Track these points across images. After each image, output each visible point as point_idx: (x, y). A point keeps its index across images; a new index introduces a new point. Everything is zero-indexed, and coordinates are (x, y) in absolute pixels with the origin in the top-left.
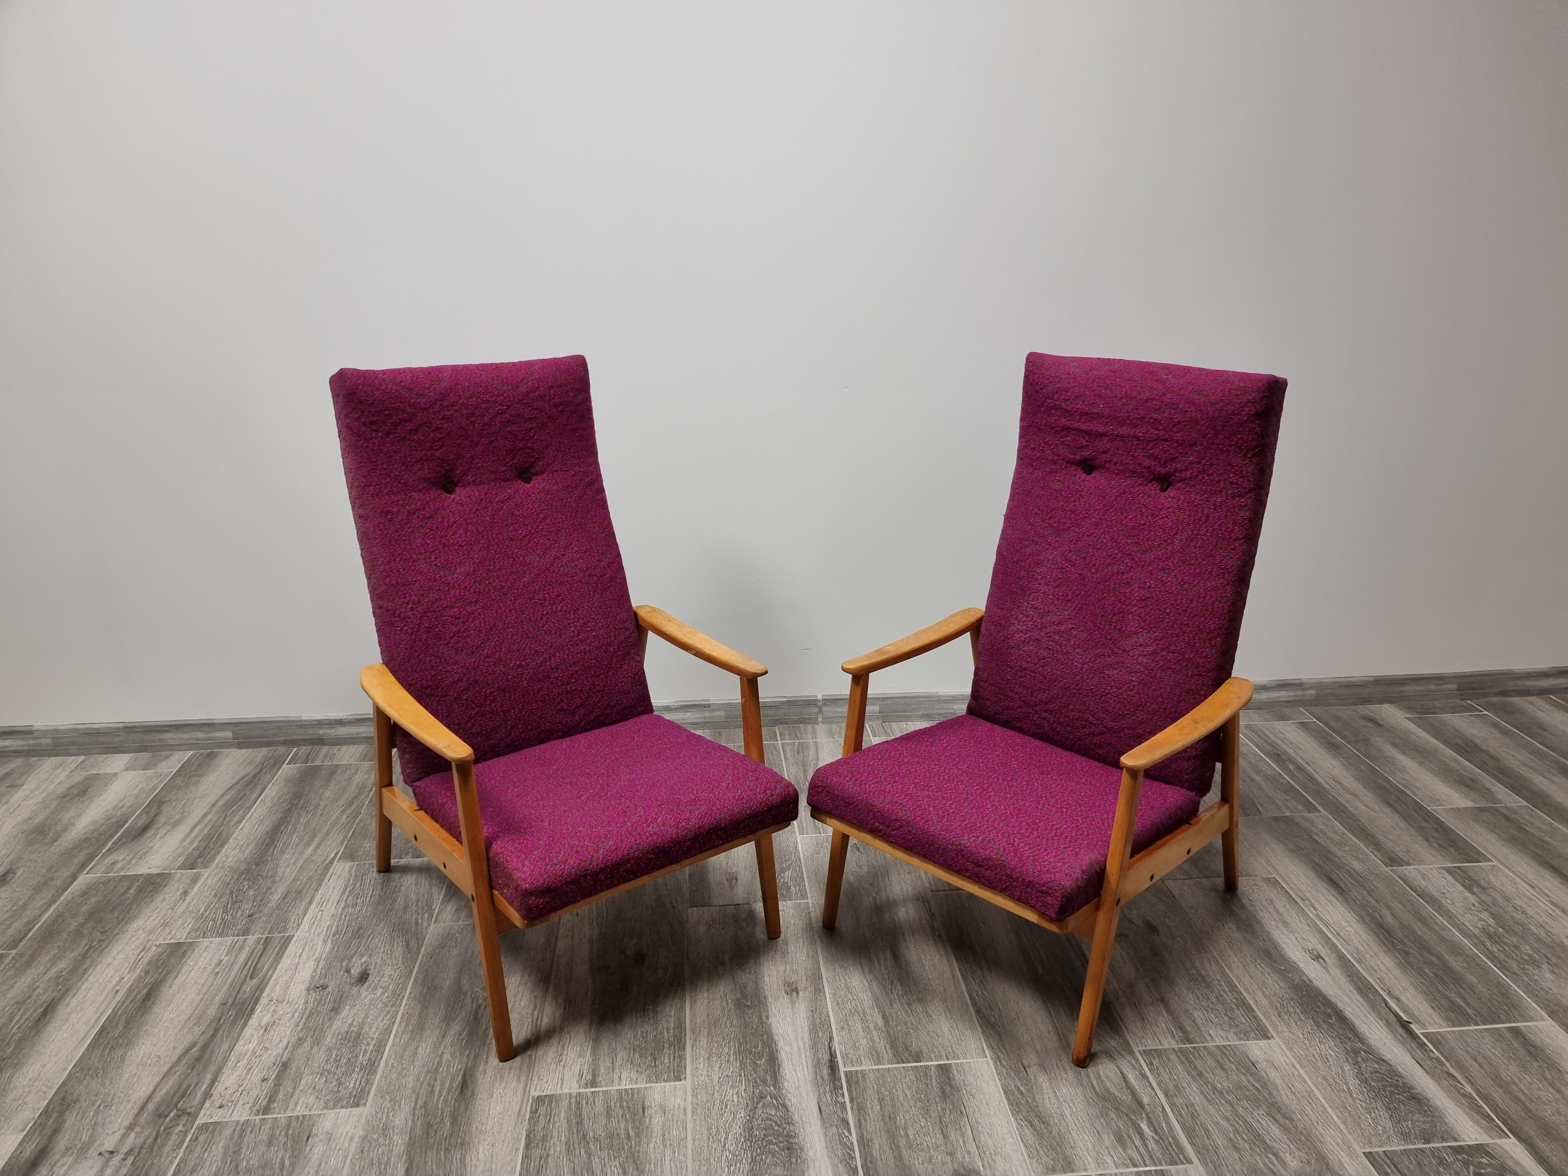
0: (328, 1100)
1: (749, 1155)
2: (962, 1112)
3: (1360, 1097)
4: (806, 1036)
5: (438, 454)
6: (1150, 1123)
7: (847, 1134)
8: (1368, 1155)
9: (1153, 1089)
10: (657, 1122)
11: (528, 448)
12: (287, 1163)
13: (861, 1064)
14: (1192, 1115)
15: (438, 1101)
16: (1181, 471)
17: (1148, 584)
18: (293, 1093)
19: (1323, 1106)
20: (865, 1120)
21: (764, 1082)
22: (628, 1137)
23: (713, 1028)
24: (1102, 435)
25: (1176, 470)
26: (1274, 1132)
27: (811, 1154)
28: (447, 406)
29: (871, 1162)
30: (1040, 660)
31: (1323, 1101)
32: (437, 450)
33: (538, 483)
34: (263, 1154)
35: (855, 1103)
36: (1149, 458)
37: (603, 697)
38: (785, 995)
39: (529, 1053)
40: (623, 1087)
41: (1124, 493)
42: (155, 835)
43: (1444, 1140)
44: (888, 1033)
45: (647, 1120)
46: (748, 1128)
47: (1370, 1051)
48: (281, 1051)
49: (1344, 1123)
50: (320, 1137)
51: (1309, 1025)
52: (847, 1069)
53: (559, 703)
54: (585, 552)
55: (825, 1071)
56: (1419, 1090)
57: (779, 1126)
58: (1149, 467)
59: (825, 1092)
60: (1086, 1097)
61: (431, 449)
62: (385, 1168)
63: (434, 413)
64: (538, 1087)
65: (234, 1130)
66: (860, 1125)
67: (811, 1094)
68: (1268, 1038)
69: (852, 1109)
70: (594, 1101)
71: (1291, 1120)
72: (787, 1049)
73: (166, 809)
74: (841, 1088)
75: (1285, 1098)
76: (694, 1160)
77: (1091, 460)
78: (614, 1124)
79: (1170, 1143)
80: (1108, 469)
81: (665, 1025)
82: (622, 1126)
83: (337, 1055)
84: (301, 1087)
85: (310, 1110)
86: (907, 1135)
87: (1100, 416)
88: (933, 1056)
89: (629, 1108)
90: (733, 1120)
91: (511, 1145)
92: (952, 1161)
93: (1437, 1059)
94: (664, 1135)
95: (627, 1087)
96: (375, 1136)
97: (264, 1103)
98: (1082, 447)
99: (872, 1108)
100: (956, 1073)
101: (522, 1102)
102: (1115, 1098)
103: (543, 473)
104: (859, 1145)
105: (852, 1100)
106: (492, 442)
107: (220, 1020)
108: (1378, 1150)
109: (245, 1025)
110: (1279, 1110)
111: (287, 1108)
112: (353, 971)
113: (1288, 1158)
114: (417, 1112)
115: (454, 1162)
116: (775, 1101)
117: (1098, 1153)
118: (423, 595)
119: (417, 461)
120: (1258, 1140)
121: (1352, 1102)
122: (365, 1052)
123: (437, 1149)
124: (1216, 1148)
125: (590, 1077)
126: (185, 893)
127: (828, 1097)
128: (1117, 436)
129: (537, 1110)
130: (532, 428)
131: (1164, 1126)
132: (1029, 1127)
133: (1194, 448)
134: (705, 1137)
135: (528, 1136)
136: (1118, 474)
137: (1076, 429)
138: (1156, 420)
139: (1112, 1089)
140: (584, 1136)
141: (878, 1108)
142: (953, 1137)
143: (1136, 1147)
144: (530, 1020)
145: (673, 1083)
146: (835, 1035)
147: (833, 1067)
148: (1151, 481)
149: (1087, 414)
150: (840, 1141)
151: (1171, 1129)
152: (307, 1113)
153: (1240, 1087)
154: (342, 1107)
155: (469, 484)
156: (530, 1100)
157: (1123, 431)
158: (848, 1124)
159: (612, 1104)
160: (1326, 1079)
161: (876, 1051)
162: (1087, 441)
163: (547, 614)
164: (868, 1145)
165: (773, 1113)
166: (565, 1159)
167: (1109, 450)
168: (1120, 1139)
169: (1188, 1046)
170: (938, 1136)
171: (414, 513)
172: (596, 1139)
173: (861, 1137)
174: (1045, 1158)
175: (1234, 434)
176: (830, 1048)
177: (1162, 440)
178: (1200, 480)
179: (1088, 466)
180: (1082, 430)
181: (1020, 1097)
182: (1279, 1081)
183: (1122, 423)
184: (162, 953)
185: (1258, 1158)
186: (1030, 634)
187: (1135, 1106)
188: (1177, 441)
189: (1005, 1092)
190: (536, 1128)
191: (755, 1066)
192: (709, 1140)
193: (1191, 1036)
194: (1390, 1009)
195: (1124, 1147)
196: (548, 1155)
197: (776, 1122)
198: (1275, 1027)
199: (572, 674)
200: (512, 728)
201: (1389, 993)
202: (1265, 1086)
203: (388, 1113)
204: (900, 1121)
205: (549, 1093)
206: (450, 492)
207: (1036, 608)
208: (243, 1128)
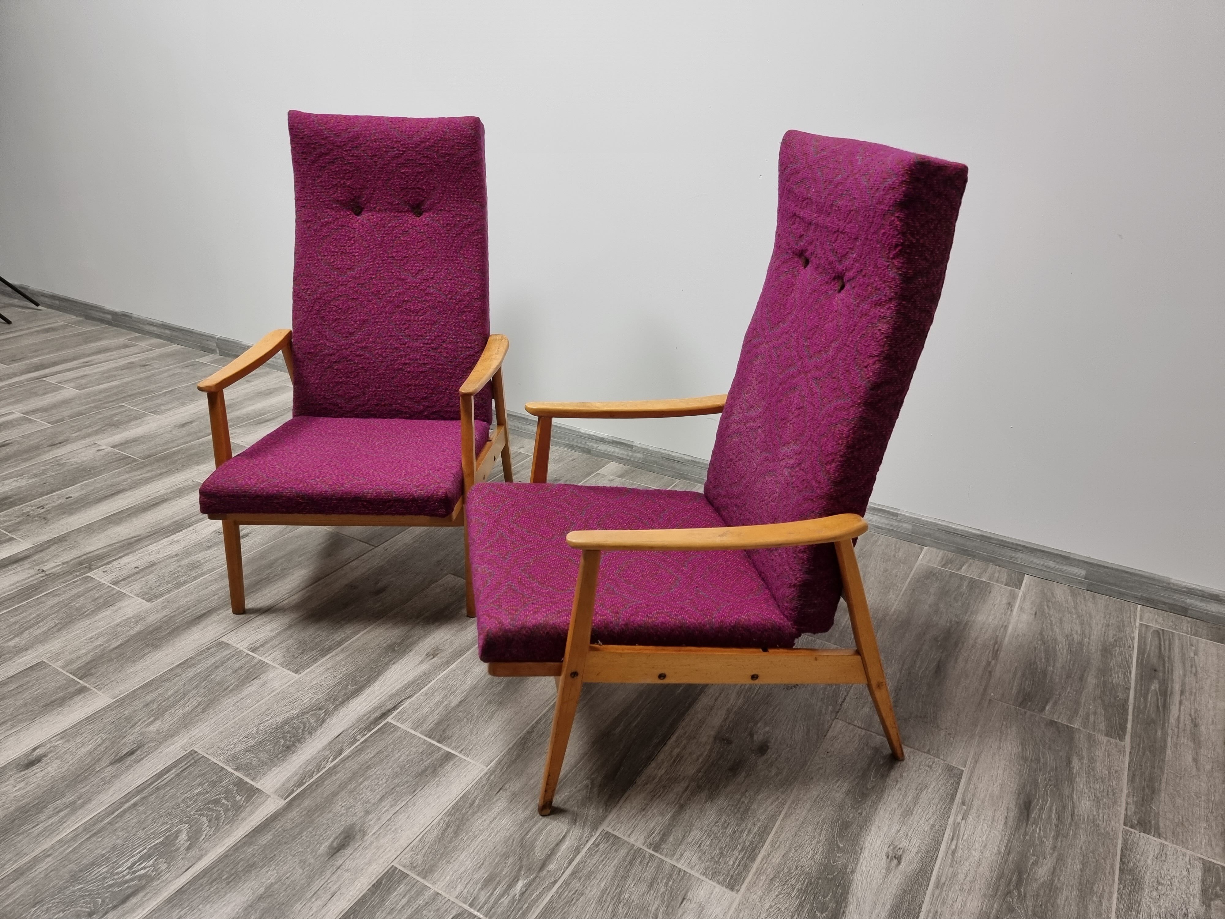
0: (143, 592)
2: (415, 791)
4: (399, 686)
5: (348, 183)
6: (530, 884)
7: (331, 759)
9: (570, 863)
11: (418, 188)
12: (88, 612)
13: (404, 722)
14: (569, 902)
15: (180, 618)
16: (849, 270)
18: (137, 580)
20: (353, 759)
21: (335, 700)
22: (226, 689)
23: (356, 653)
25: (846, 269)
28: (356, 147)
29: (318, 785)
30: (739, 453)
32: (347, 179)
33: (426, 218)
34: (86, 603)
35: (363, 745)
36: (832, 252)
37: (444, 397)
38: (424, 655)
39: (252, 615)
44: (449, 713)
45: (248, 685)
46: (287, 722)
48: (162, 556)
50: (116, 607)
51: (789, 905)
52: (391, 721)
53: (408, 392)
54: (451, 279)
55: (376, 715)
57: (303, 731)
58: (832, 263)
59: (357, 727)
60: (511, 836)
61: (344, 178)
62: (114, 639)
63: (346, 151)
64: (228, 637)
65: (93, 585)
66: (346, 759)
67: (348, 724)
68: (732, 890)
69: (356, 747)
70: (241, 659)
72: (377, 688)
74: (370, 730)
76: (234, 722)
78: (230, 678)
80: (813, 264)
81: (335, 637)
82: (232, 681)
83: (178, 571)
84: (143, 579)
85: (131, 593)
86: (361, 783)
88: (454, 744)
89: (250, 673)
90: (287, 712)
91: (174, 659)
92: (361, 818)
95: (266, 661)
96: (133, 620)
97: (121, 579)
98: (801, 237)
99: (367, 754)
100: (452, 763)
101: (210, 640)
102: (531, 851)
103: (430, 210)
104: (327, 771)
105: (364, 742)
106: (389, 179)
111: (124, 586)
114: (165, 618)
115: (143, 652)
116: (323, 715)
117: (459, 878)
118: (319, 286)
119: (333, 187)
122: (187, 577)
125: (258, 645)
127: (354, 731)
129: (210, 649)
130: (422, 172)
131: (537, 894)
132: (443, 829)
134: (259, 713)
135: (188, 659)
137: (799, 216)
139: (539, 843)
140: (209, 676)
141: (371, 756)
142: (385, 803)
143: (492, 893)
144: (277, 598)
145: (290, 673)
146: (417, 695)
147: (385, 715)
148: (833, 280)
150: (320, 762)
152: (128, 593)
153: (643, 908)
154: (143, 598)
155: (371, 210)
156: (216, 641)
158: (341, 754)
159: (247, 666)
161: (424, 720)
162: (803, 230)
163: (410, 321)
164: (332, 774)
165: (312, 721)
166: (184, 682)
167: (814, 240)
168: (489, 880)
169: (650, 850)
170: (378, 796)
171: (326, 225)
172: (211, 680)
173: (334, 768)
174: (419, 856)
176: (400, 703)
179: (804, 259)
180: (802, 218)
181: (467, 806)
187: (537, 865)
190: (197, 658)
191: (344, 688)
192: (258, 716)
193: (663, 846)
195: (484, 888)
196: (180, 676)
197: (305, 728)
198: (751, 886)
199: (421, 372)
200: (369, 400)
203: (154, 612)
204: (372, 771)
205: (229, 643)
206: (358, 215)
208: (98, 586)
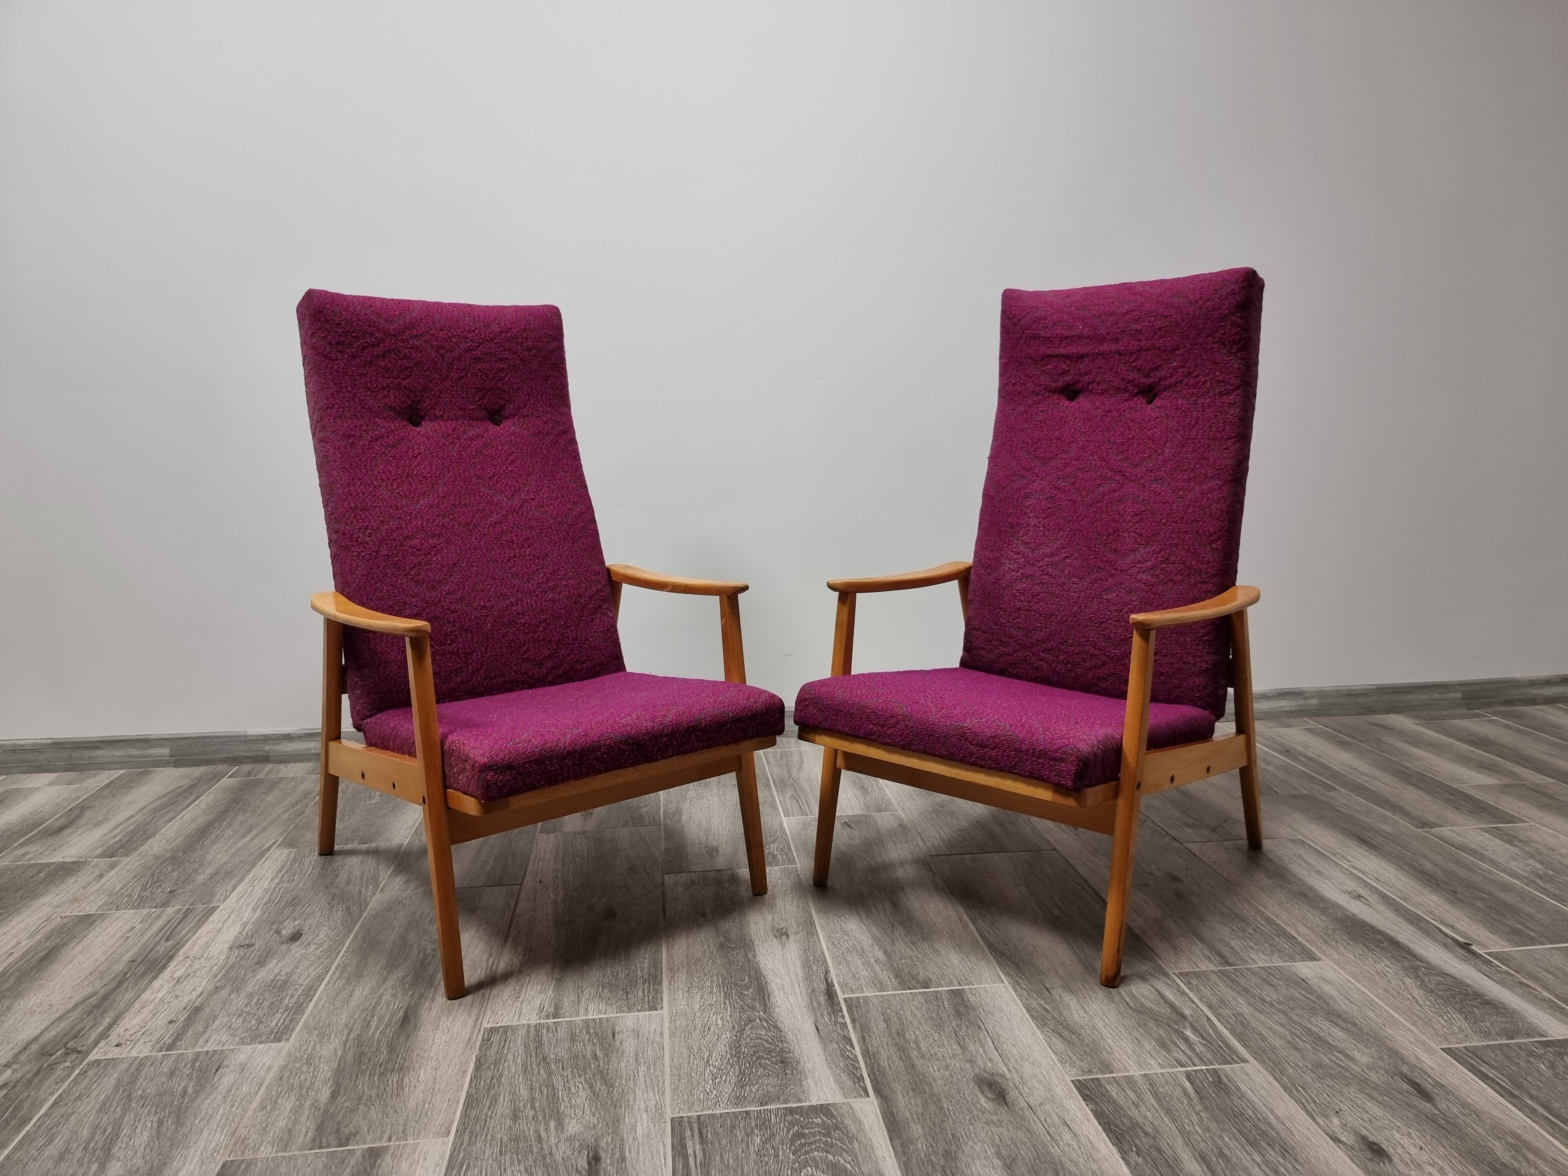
0: (245, 1037)
1: (737, 1068)
2: (980, 1027)
3: (1428, 1003)
4: (799, 970)
5: (405, 383)
6: (1195, 1030)
7: (849, 1048)
8: (1448, 1051)
9: (1194, 1002)
10: (629, 1045)
11: (499, 389)
12: (190, 1090)
13: (862, 991)
14: (1242, 1023)
15: (374, 1034)
16: (1166, 379)
17: (1141, 498)
18: (203, 1033)
19: (1387, 1012)
20: (870, 1037)
21: (753, 1008)
22: (596, 1057)
23: (693, 966)
24: (1082, 356)
25: (1160, 379)
26: (1335, 1034)
27: (809, 1066)
28: (416, 336)
29: (878, 1071)
30: (1034, 596)
31: (1388, 1009)
32: (404, 379)
33: (509, 427)
34: (163, 1083)
35: (857, 1023)
36: (1132, 371)
37: (572, 650)
38: (775, 939)
39: (482, 992)
40: (590, 1017)
41: (1110, 411)
42: (74, 832)
43: (1528, 1036)
44: (892, 966)
45: (618, 1043)
46: (735, 1046)
47: (1429, 966)
48: (194, 998)
49: (1415, 1025)
50: (232, 1068)
51: (1360, 949)
52: (847, 996)
53: (525, 652)
54: (556, 499)
55: (822, 998)
56: (1492, 996)
57: (770, 1044)
58: (1133, 381)
59: (822, 1015)
60: (1120, 1012)
61: (399, 377)
62: (307, 1091)
63: (402, 341)
64: (492, 1020)
65: (131, 1065)
66: (863, 1040)
67: (807, 1017)
68: (1317, 960)
69: (854, 1028)
70: (556, 1030)
71: (1355, 1025)
72: (778, 981)
73: (88, 814)
74: (841, 1011)
75: (1343, 1006)
76: (672, 1075)
77: (1074, 384)
78: (579, 1047)
79: (1220, 1046)
80: (1091, 391)
81: (638, 965)
82: (588, 1049)
83: (259, 1000)
84: (214, 1027)
85: (223, 1046)
86: (919, 1047)
87: (1080, 337)
88: (943, 982)
89: (596, 1034)
90: (718, 1040)
91: (458, 1068)
92: (973, 1067)
93: (1506, 972)
94: (637, 1055)
95: (595, 1017)
96: (298, 1065)
97: (170, 1041)
98: (1063, 373)
99: (877, 1027)
100: (970, 995)
101: (473, 1032)
102: (1151, 1011)
103: (513, 416)
104: (864, 1056)
105: (853, 1021)
106: (461, 378)
107: (126, 974)
108: (1457, 1046)
109: (155, 978)
110: (1339, 1016)
111: (196, 1045)
112: (284, 932)
113: (1357, 1055)
114: (348, 1044)
115: (390, 1084)
116: (765, 1024)
117: (1138, 1057)
118: (382, 522)
119: (383, 388)
120: (1319, 1041)
121: (1419, 1008)
122: (292, 996)
123: (370, 1074)
124: (1273, 1049)
125: (552, 1009)
126: (101, 876)
127: (826, 1019)
128: (1098, 354)
129: (489, 1040)
130: (503, 369)
131: (1212, 1032)
132: (1058, 1037)
133: (1178, 352)
134: (685, 1055)
135: (478, 1060)
136: (1102, 393)
137: (1057, 356)
138: (1136, 330)
139: (1148, 1004)
140: (544, 1059)
141: (884, 1026)
142: (972, 1047)
143: (1182, 1051)
144: (484, 966)
145: (647, 1013)
146: (831, 968)
147: (830, 993)
148: (1136, 395)
149: (1067, 338)
150: (842, 1055)
151: (1219, 1034)
152: (220, 1048)
153: (1292, 999)
154: (261, 1042)
155: (436, 418)
156: (482, 1031)
157: (1105, 347)
158: (850, 1040)
159: (578, 1031)
160: (1388, 991)
161: (878, 980)
162: (1068, 366)
163: (515, 556)
164: (874, 1057)
165: (763, 1033)
166: (521, 1078)
167: (1091, 370)
168: (1162, 1044)
169: (1228, 968)
170: (955, 1047)
171: (377, 440)
172: (558, 1061)
173: (866, 1053)
174: (1078, 1063)
175: (1217, 331)
176: (826, 980)
177: (1145, 350)
178: (1186, 384)
179: (1071, 392)
180: (1063, 356)
181: (1045, 1013)
182: (1334, 993)
183: (1103, 340)
184: (65, 924)
185: (1323, 1056)
186: (1022, 571)
187: (1175, 1017)
188: (1159, 349)
189: (1028, 1011)
190: (488, 1053)
191: (741, 996)
192: (690, 1056)
193: (1230, 960)
194: (1446, 935)
195: (1168, 1051)
196: (501, 1076)
197: (767, 1041)
198: (1324, 952)
199: (540, 622)
200: (473, 672)
201: (1442, 923)
202: (1319, 997)
203: (315, 1045)
204: (910, 1035)
205: (503, 1024)
206: (417, 425)
207: (1027, 543)
208: (142, 1063)
